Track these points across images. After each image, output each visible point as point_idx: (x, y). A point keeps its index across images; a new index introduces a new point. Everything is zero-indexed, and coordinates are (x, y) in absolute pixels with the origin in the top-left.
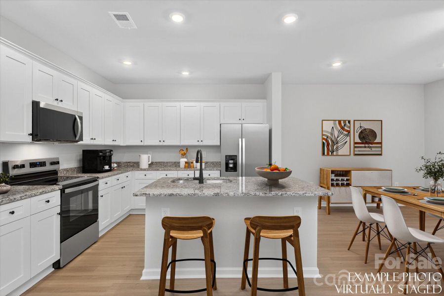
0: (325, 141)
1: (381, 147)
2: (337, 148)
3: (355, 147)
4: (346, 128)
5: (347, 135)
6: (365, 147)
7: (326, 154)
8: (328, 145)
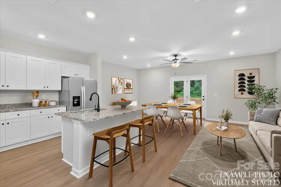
0: (113, 87)
1: (132, 90)
2: (118, 90)
3: (124, 90)
4: (121, 81)
5: (121, 85)
6: (128, 90)
7: (113, 93)
8: (114, 89)
